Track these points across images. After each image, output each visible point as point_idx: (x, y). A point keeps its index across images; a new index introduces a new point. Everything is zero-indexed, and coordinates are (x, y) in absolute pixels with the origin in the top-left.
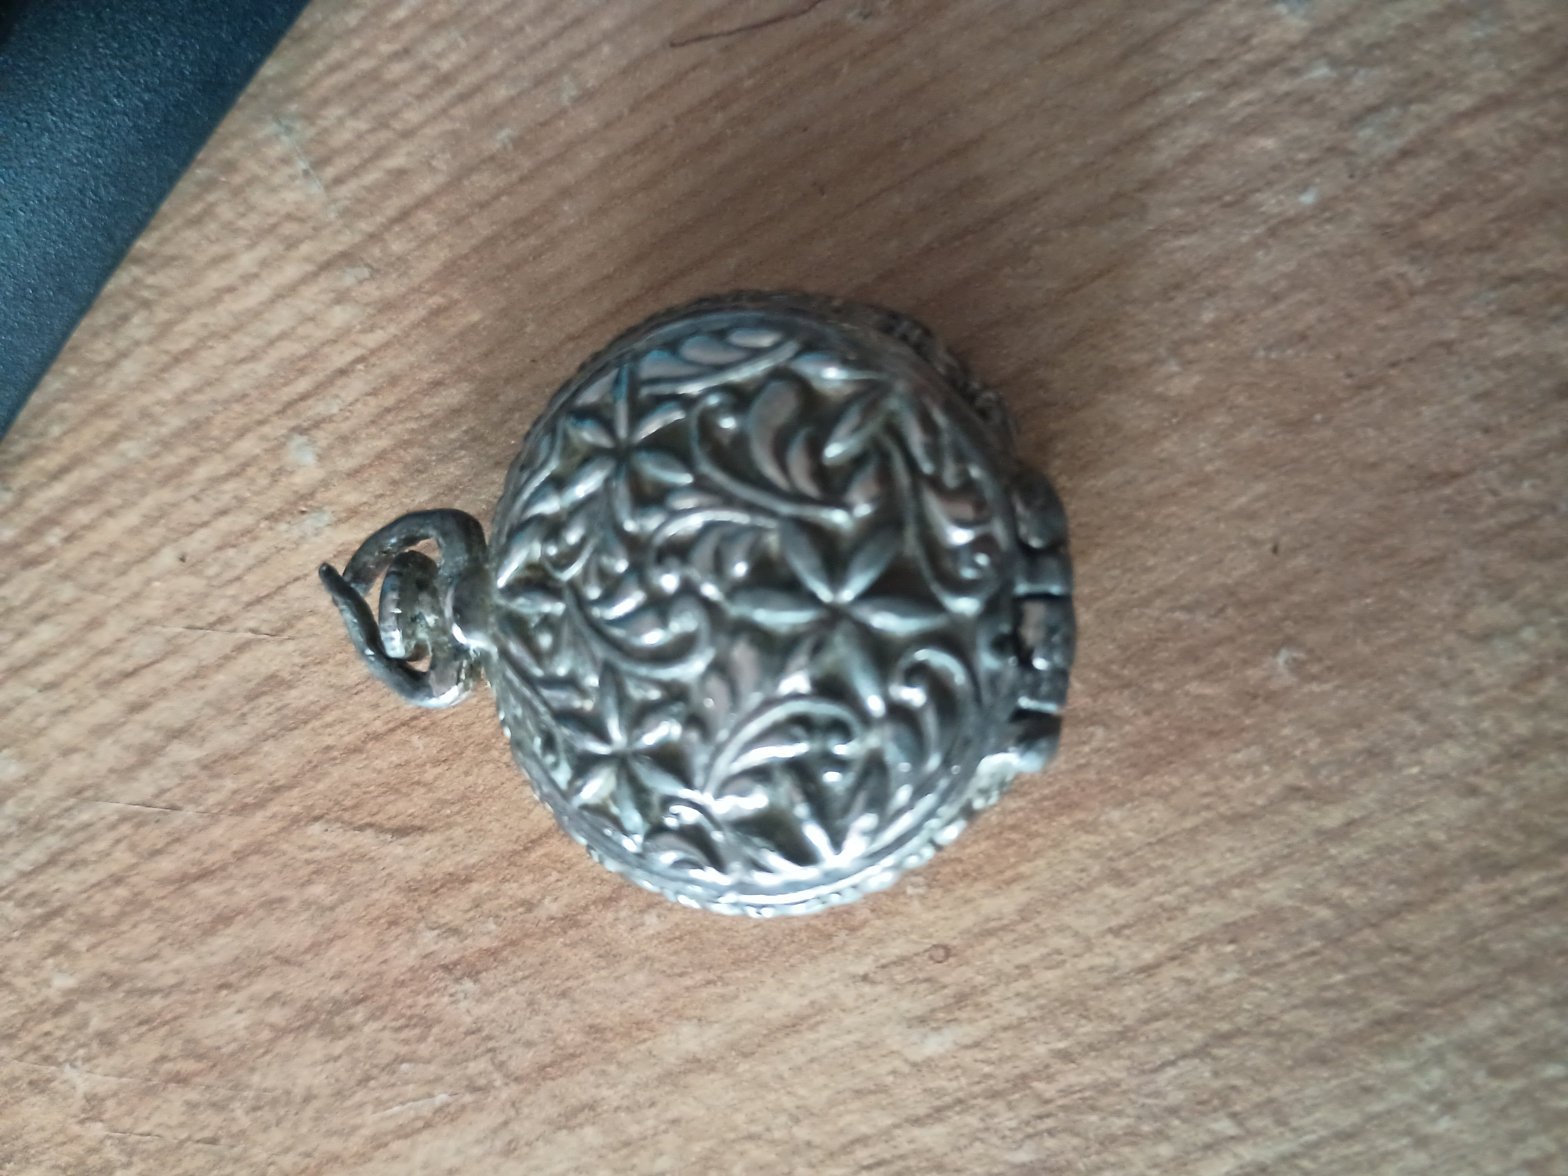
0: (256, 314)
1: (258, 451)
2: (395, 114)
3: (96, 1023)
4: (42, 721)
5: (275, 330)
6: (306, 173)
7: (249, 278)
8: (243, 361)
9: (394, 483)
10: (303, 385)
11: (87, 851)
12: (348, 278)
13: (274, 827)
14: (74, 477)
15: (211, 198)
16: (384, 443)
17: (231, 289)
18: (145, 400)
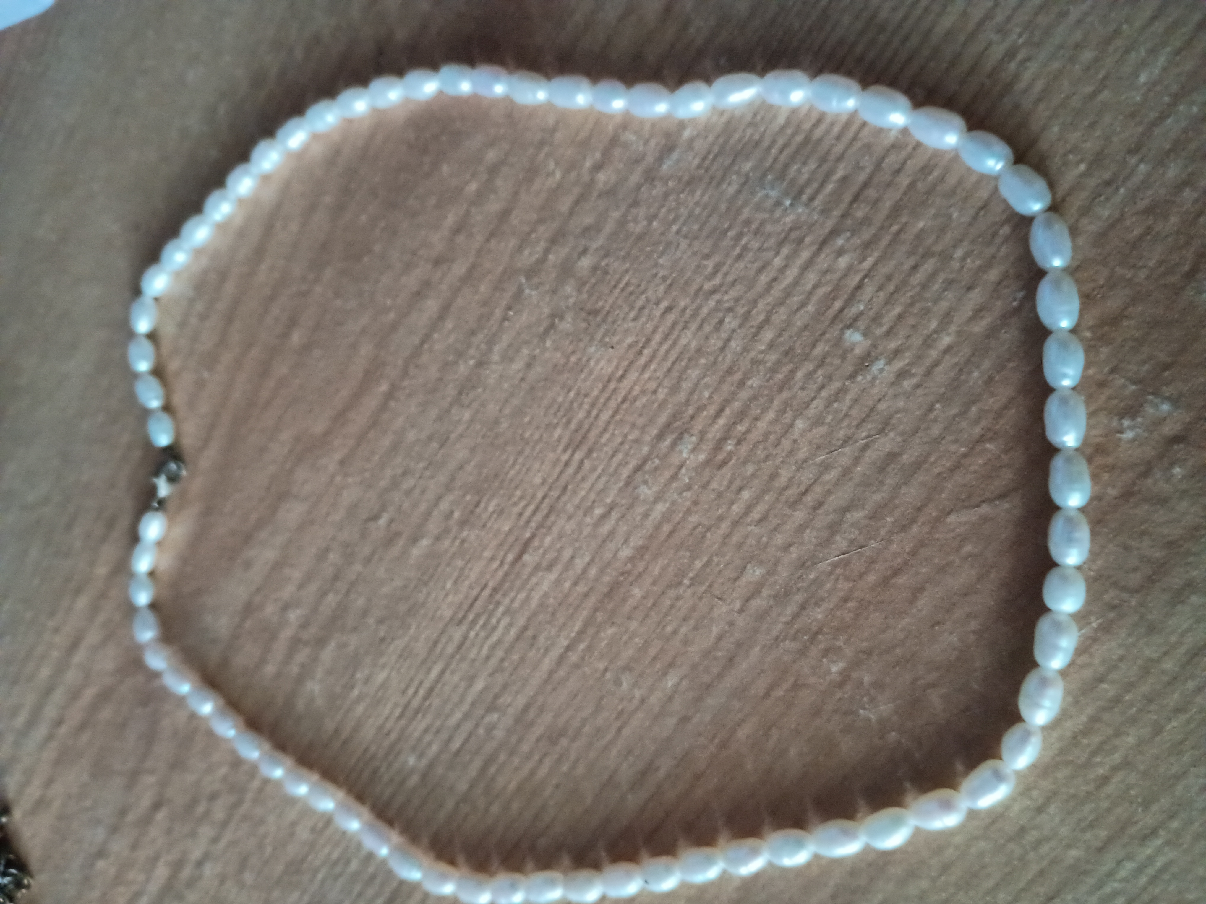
0: (796, 283)
1: (827, 349)
2: (828, 153)
3: (867, 679)
4: (764, 539)
5: (809, 287)
6: (792, 205)
7: (782, 270)
8: (798, 310)
9: (914, 326)
10: (838, 305)
11: (822, 593)
12: (840, 242)
13: (926, 529)
14: (728, 411)
15: (744, 241)
16: (897, 310)
17: (775, 279)
18: (752, 354)
